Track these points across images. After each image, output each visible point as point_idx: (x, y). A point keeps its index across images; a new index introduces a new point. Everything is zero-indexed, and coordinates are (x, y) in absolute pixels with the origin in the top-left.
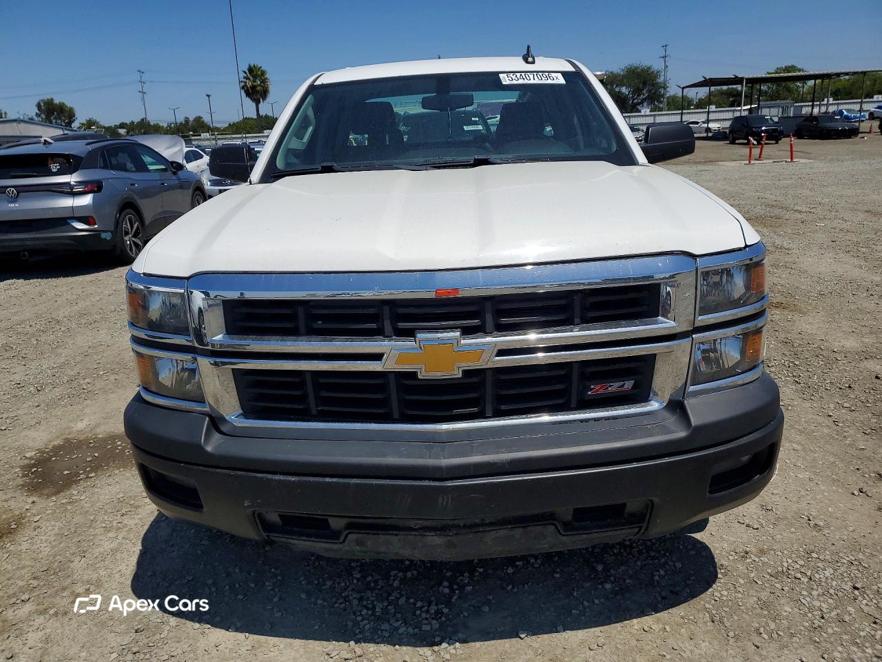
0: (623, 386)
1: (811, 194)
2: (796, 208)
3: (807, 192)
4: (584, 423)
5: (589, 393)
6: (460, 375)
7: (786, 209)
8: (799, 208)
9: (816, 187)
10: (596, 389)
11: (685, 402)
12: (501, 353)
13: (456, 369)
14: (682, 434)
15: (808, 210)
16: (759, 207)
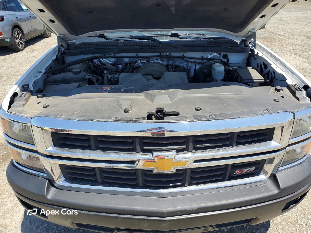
0: (250, 170)
1: (284, 27)
2: (279, 33)
3: (282, 26)
4: (231, 187)
5: (234, 174)
6: (175, 172)
7: (275, 34)
8: (280, 34)
9: (285, 24)
10: (237, 172)
11: (277, 175)
12: (196, 161)
13: (173, 169)
14: (276, 191)
15: (283, 34)
16: (265, 33)
